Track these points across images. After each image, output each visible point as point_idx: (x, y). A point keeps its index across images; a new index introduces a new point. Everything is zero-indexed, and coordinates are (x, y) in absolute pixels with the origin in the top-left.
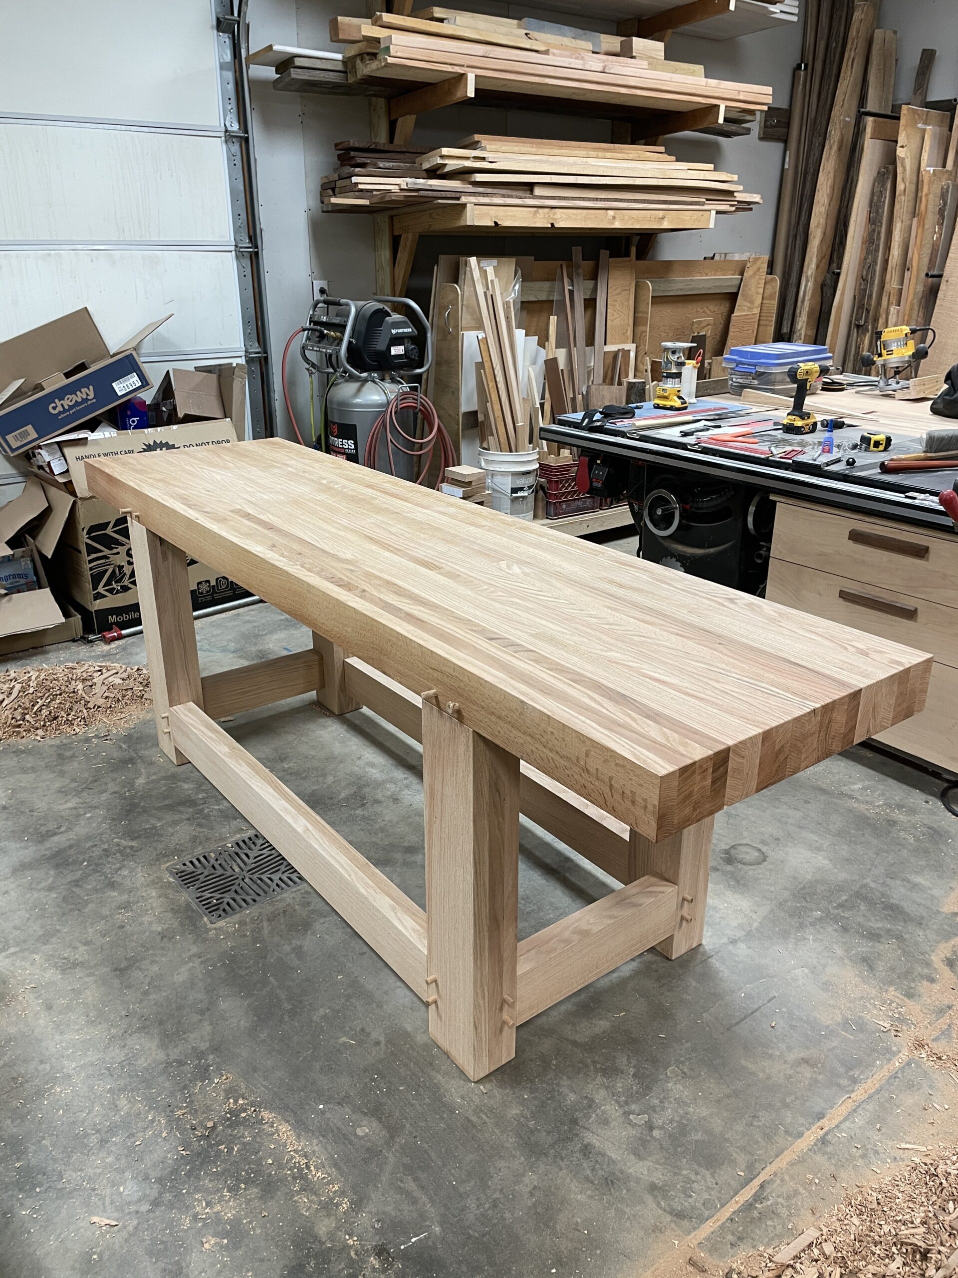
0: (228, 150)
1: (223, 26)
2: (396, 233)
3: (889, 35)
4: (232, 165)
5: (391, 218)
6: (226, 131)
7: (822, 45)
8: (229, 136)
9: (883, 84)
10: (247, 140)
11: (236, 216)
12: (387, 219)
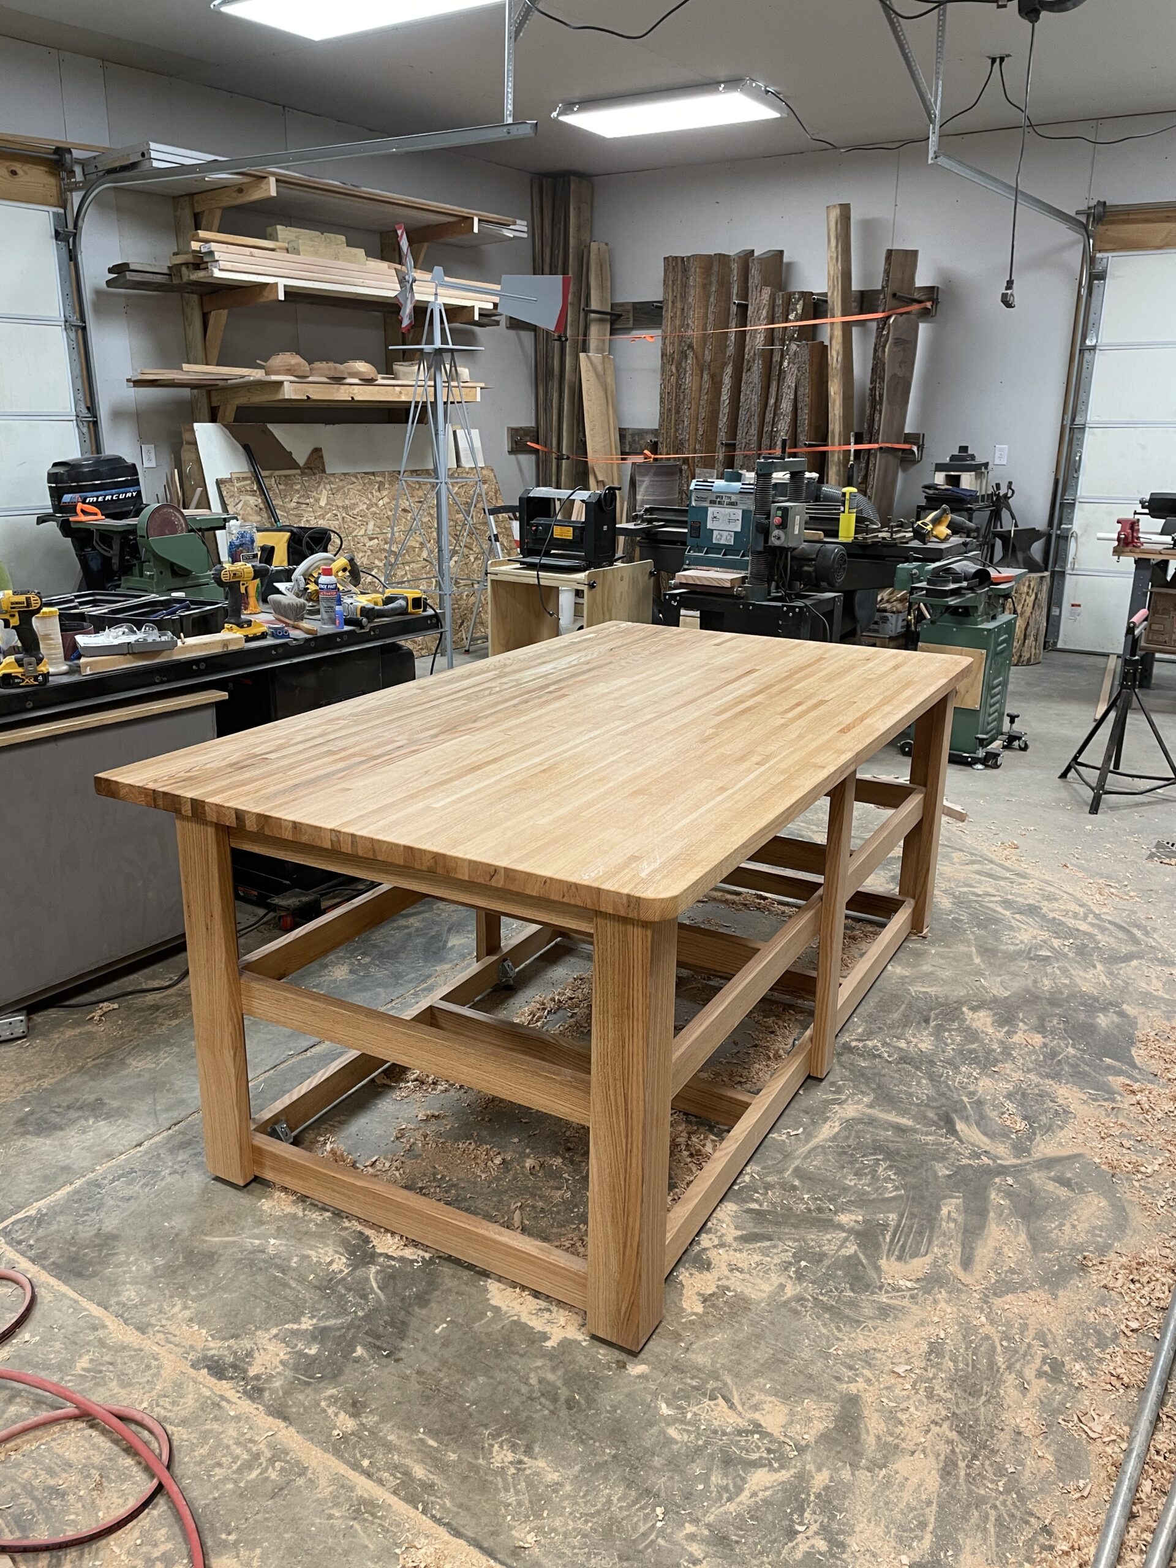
0: (68, 337)
1: (61, 236)
2: (214, 405)
3: (603, 246)
4: (71, 348)
5: (209, 393)
6: (66, 321)
7: (547, 251)
8: (68, 325)
9: (602, 287)
10: (84, 329)
11: (76, 391)
12: (204, 392)
